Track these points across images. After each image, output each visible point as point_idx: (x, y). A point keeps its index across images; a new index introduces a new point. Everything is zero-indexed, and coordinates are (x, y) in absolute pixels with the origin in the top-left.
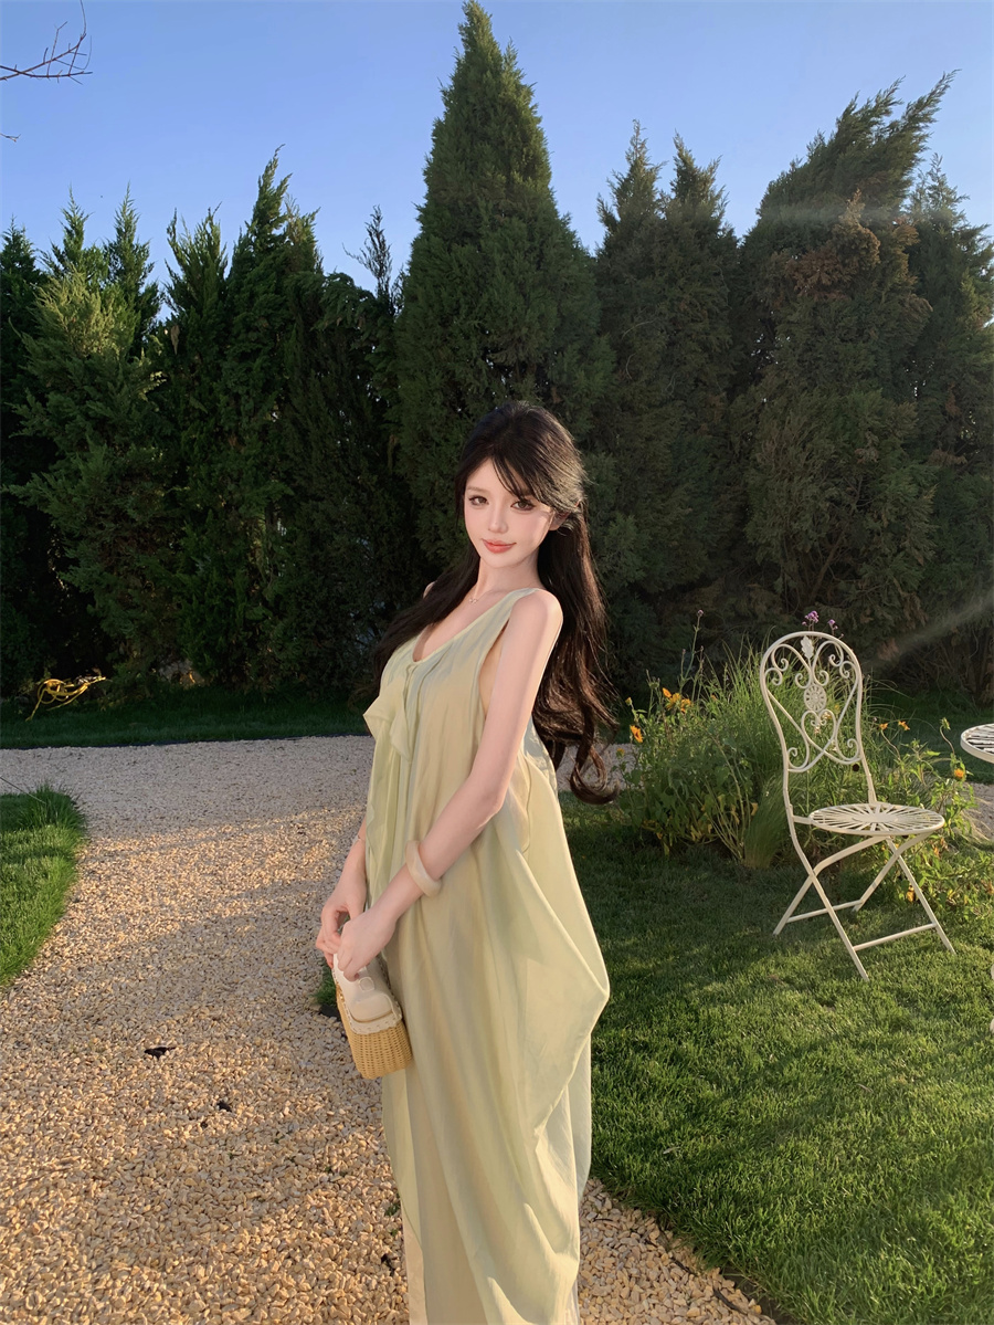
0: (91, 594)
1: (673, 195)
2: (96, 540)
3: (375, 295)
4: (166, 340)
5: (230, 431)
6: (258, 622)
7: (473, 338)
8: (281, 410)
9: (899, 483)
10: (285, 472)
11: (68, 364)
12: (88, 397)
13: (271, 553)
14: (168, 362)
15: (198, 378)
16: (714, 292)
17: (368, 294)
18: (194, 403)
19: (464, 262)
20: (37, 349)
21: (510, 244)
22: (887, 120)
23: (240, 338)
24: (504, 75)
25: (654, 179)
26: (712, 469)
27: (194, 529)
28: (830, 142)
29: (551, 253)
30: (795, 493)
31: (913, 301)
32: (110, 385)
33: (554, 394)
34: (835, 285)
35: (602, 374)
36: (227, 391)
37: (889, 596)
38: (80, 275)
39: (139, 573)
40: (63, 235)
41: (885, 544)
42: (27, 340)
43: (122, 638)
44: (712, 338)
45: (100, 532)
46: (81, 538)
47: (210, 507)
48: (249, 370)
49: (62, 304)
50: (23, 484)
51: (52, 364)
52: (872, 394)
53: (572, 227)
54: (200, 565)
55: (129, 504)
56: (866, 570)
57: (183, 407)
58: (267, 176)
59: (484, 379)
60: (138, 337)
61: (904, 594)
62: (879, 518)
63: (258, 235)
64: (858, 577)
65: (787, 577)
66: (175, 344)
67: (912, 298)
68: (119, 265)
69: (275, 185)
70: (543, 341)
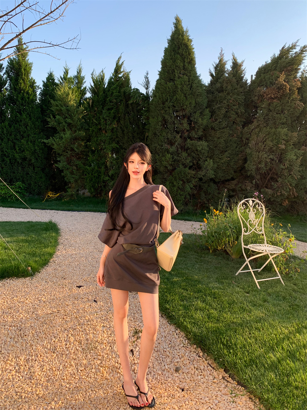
0: (63, 170)
1: (231, 69)
2: (65, 156)
3: (145, 94)
4: (88, 103)
5: (103, 129)
6: (106, 181)
7: (171, 108)
8: (117, 124)
9: (291, 156)
10: (117, 141)
11: (62, 108)
12: (66, 117)
13: (112, 162)
14: (88, 109)
15: (96, 114)
16: (240, 98)
17: (143, 94)
18: (94, 120)
19: (170, 87)
20: (54, 104)
21: (183, 83)
22: (295, 51)
23: (108, 104)
24: (185, 36)
25: (226, 64)
26: (237, 147)
27: (92, 154)
28: (277, 57)
29: (194, 85)
30: (260, 156)
31: (298, 103)
32: (72, 114)
33: (192, 124)
34: (275, 98)
35: (206, 120)
36: (103, 118)
37: (286, 188)
38: (67, 84)
39: (76, 166)
40: (63, 73)
41: (286, 173)
42: (52, 101)
43: (70, 182)
44: (239, 111)
45: (66, 154)
46: (61, 155)
47: (96, 149)
48: (110, 113)
49: (62, 92)
50: (47, 140)
51: (58, 108)
52: (285, 129)
53: (200, 78)
54: (92, 164)
55: (75, 146)
56: (280, 180)
57: (91, 121)
58: (118, 61)
59: (173, 119)
60: (80, 101)
61: (290, 187)
62: (285, 165)
63: (115, 77)
64: (277, 181)
65: (257, 180)
66: (91, 104)
67: (298, 102)
68: (77, 81)
69: (120, 63)
70: (190, 110)
